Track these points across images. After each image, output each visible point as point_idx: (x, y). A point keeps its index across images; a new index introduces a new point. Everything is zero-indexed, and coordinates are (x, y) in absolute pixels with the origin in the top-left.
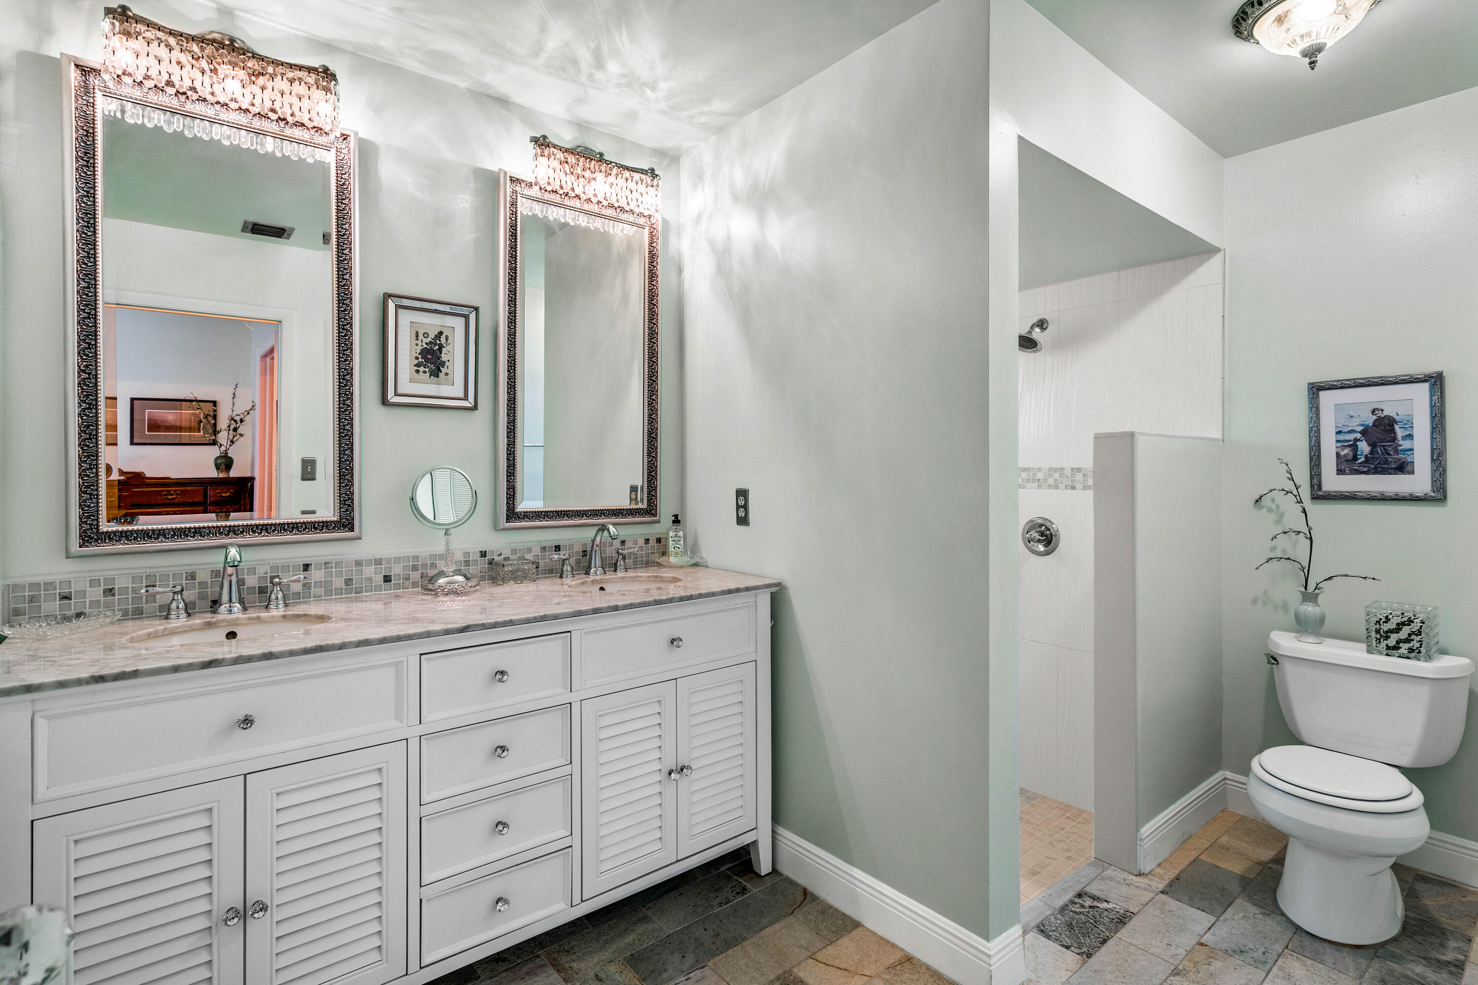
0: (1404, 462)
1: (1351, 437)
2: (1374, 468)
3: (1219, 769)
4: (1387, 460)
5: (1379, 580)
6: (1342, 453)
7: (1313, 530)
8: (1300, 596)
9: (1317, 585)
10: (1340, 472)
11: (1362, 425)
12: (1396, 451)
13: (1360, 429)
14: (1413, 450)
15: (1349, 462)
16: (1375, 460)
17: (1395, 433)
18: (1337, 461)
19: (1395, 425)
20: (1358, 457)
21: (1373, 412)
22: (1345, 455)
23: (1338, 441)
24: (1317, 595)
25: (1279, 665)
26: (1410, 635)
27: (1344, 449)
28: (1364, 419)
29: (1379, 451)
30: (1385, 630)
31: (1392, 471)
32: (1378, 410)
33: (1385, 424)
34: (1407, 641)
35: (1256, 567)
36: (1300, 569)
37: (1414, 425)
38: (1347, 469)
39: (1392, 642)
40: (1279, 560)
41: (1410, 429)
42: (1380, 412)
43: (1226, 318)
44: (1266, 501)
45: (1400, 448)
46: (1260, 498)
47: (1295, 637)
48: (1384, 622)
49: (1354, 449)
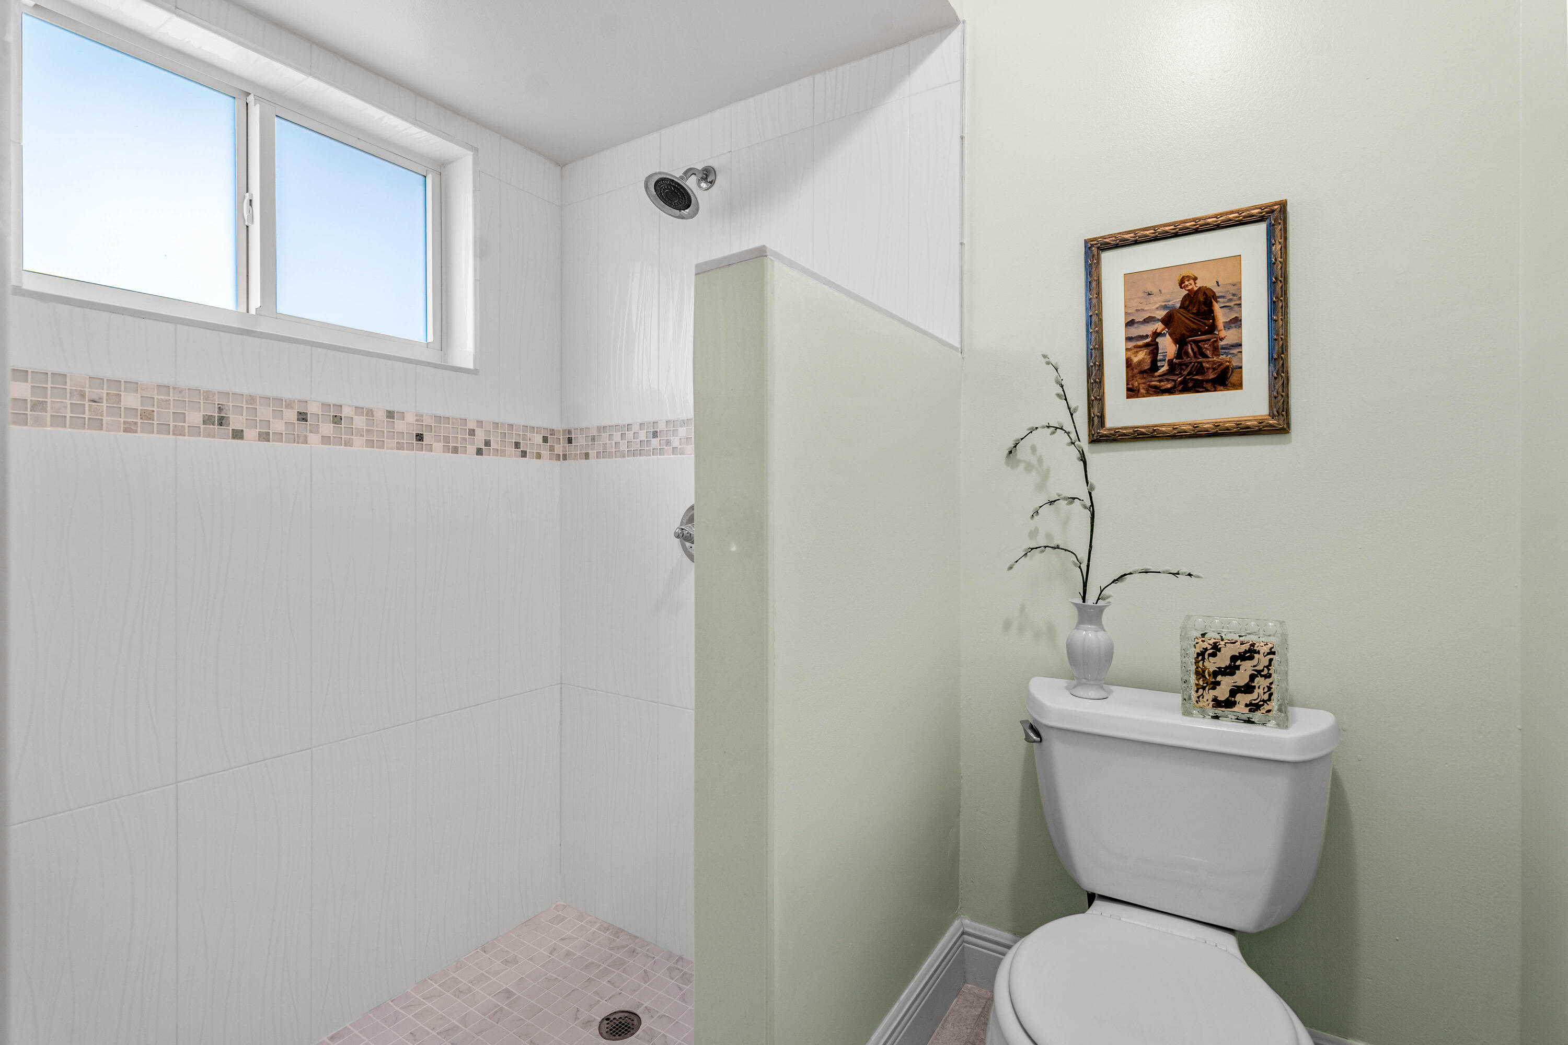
0: (1228, 367)
1: (1148, 329)
2: (1181, 383)
3: (956, 916)
4: (1202, 366)
5: (1198, 577)
6: (1135, 360)
7: (1096, 490)
8: (1075, 612)
9: (1102, 591)
10: (1132, 392)
11: (1165, 307)
12: (1216, 350)
13: (1161, 314)
14: (1241, 345)
15: (1145, 375)
16: (1184, 367)
17: (1214, 318)
18: (1127, 373)
19: (1214, 303)
20: (1159, 364)
21: (1181, 283)
22: (1140, 362)
23: (1129, 339)
24: (1102, 609)
25: (1044, 742)
26: (1252, 678)
27: (1137, 352)
28: (1168, 297)
29: (1190, 350)
30: (1211, 670)
31: (1209, 386)
32: (1189, 278)
33: (1199, 302)
34: (1248, 689)
35: (1008, 566)
36: (1075, 565)
37: (1243, 302)
38: (1142, 386)
39: (1222, 692)
40: (1043, 551)
41: (1236, 308)
42: (1192, 281)
43: (966, 141)
44: (1023, 452)
45: (1221, 343)
46: (1015, 447)
47: (1067, 688)
48: (1210, 655)
49: (1152, 350)
